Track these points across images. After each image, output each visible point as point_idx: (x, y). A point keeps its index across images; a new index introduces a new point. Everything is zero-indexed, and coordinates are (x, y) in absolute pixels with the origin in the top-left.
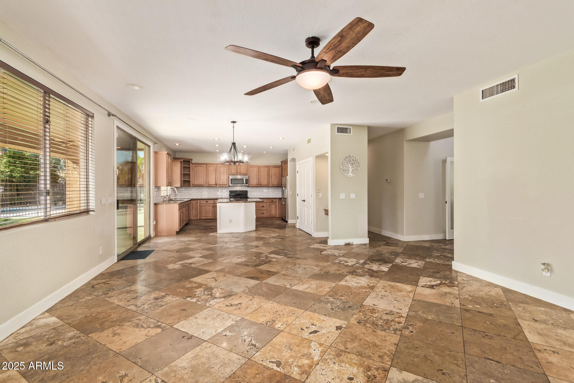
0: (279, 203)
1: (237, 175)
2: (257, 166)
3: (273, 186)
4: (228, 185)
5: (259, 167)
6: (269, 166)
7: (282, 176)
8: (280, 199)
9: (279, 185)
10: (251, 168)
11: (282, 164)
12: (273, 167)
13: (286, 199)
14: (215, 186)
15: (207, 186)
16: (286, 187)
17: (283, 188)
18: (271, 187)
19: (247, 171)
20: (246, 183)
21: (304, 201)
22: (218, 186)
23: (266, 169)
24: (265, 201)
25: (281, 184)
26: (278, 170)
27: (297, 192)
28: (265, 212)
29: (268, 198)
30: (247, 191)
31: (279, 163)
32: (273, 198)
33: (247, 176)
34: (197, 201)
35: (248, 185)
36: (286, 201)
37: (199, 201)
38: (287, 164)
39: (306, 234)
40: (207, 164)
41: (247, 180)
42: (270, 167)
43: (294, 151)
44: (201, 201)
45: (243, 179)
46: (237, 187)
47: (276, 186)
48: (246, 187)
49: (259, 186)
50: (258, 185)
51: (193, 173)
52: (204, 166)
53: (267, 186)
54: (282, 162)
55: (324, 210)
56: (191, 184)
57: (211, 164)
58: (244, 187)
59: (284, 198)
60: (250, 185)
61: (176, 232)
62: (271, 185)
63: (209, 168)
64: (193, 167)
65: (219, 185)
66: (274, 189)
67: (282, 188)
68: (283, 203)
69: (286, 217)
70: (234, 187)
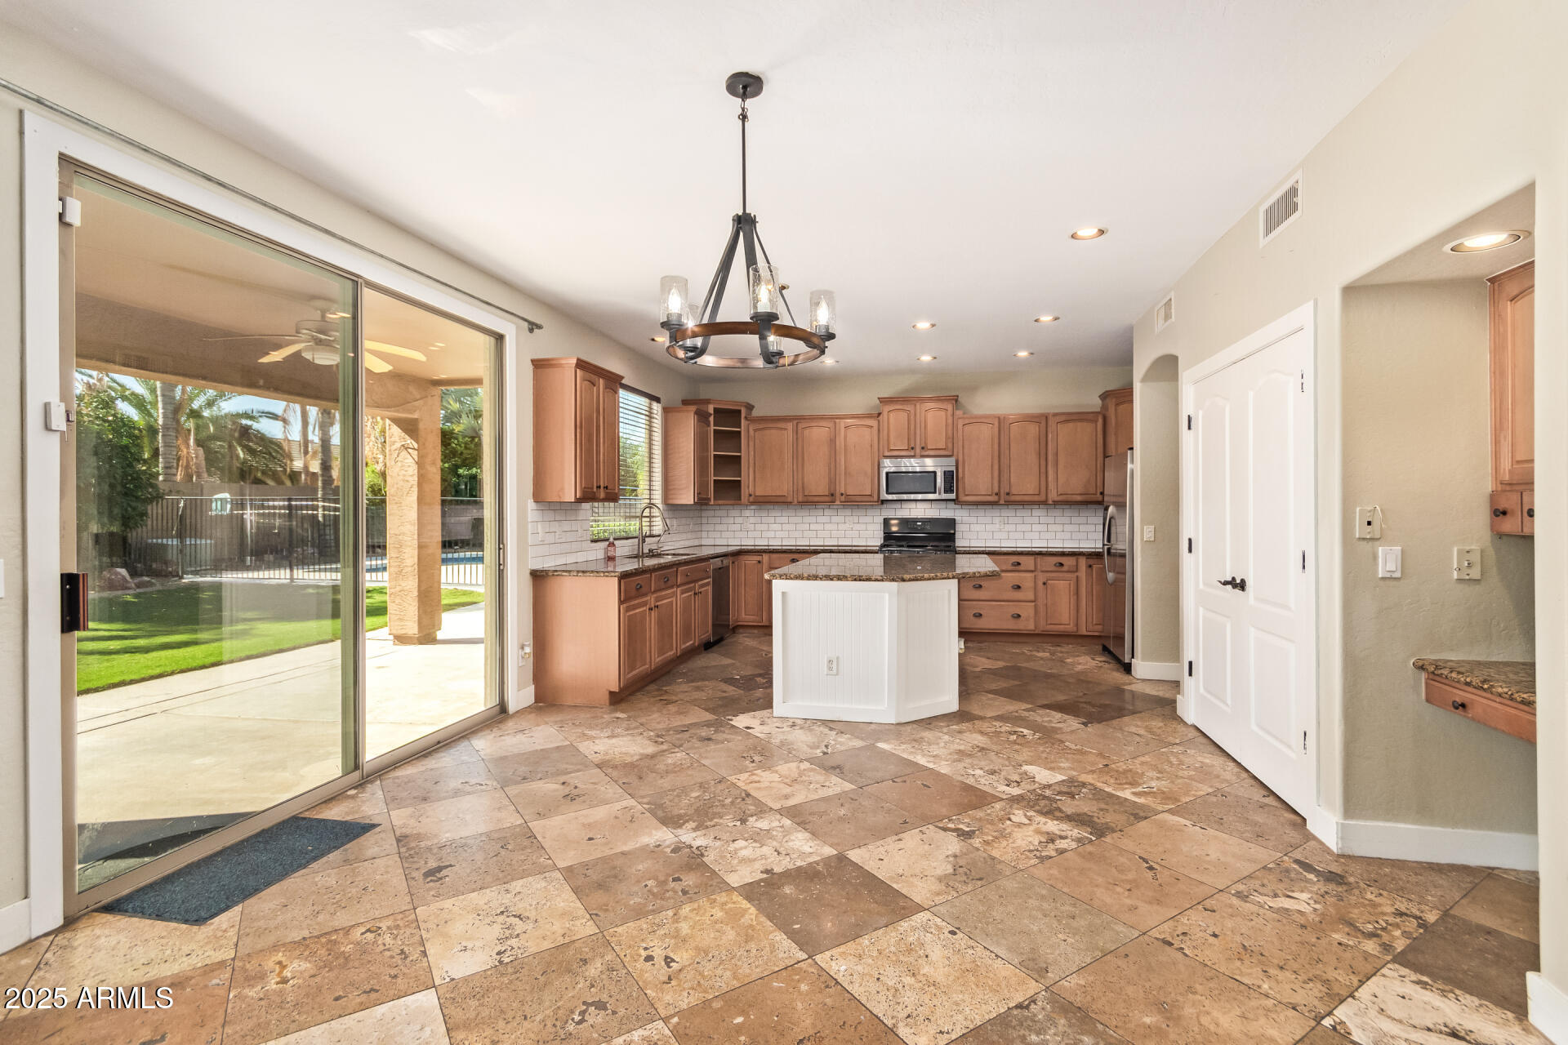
0: (1089, 575)
1: (913, 457)
2: (994, 417)
3: (1066, 503)
4: (876, 498)
5: (1001, 422)
6: (1046, 417)
7: (1105, 456)
8: (1097, 555)
9: (1093, 498)
10: (966, 427)
11: (1104, 407)
12: (1063, 418)
13: (1123, 556)
14: (827, 499)
15: (800, 499)
16: (1121, 506)
17: (1111, 509)
18: (1056, 504)
19: (951, 439)
20: (948, 490)
21: (1242, 586)
22: (838, 503)
23: (1033, 430)
24: (1028, 562)
25: (1102, 493)
26: (1086, 433)
27: (1187, 531)
28: (1027, 611)
29: (1040, 554)
30: (952, 523)
31: (1093, 402)
32: (1063, 554)
33: (952, 461)
34: (759, 558)
35: (953, 496)
36: (1124, 566)
37: (766, 557)
38: (1131, 401)
39: (1257, 795)
40: (799, 419)
41: (949, 476)
42: (1052, 422)
43: (1167, 317)
44: (774, 556)
45: (935, 473)
46: (913, 505)
47: (1079, 498)
48: (951, 505)
49: (1002, 500)
50: (994, 498)
51: (752, 453)
52: (790, 426)
53: (1036, 498)
54: (1104, 396)
55: (1420, 667)
56: (744, 492)
57: (813, 418)
58: (943, 505)
59: (1115, 555)
60: (963, 498)
61: (611, 693)
62: (1053, 496)
63: (807, 432)
64: (752, 432)
65: (843, 498)
66: (1068, 513)
67: (1106, 509)
68: (1111, 576)
69: (1120, 638)
70: (905, 505)
